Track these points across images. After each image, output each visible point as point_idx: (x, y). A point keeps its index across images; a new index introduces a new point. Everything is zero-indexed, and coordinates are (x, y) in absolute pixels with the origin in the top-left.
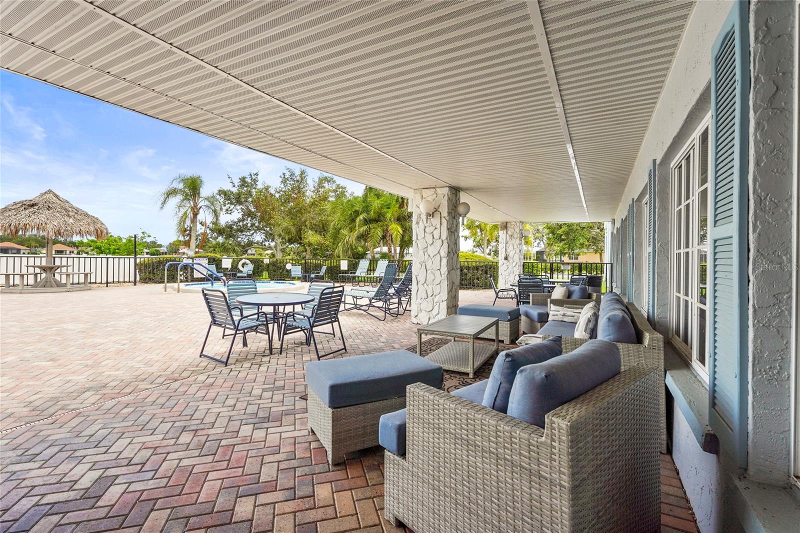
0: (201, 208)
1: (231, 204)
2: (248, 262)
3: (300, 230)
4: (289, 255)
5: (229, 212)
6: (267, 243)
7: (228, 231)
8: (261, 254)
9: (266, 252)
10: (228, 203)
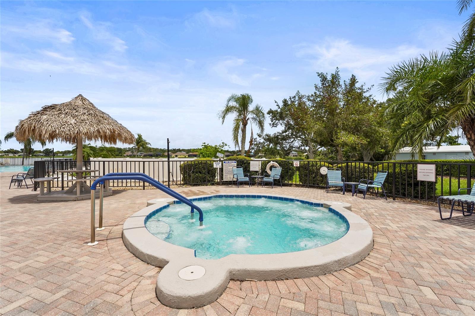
0: (248, 119)
1: (277, 119)
2: (276, 164)
3: (331, 133)
4: (319, 156)
5: (275, 125)
6: (303, 148)
7: (275, 140)
8: (301, 156)
9: (304, 154)
10: (274, 119)
